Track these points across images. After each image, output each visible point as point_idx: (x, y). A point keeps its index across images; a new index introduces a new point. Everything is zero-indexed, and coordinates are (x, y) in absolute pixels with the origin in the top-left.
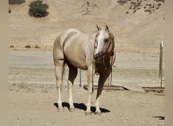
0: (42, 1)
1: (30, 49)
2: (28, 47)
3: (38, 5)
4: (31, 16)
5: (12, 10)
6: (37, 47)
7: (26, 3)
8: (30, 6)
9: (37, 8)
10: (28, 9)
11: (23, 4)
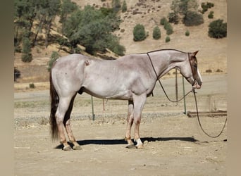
0: (222, 21)
1: (211, 74)
2: (209, 71)
3: (218, 24)
4: (211, 37)
5: (190, 33)
6: (218, 71)
7: (205, 23)
8: (209, 26)
9: (217, 28)
10: (208, 30)
11: (202, 25)
